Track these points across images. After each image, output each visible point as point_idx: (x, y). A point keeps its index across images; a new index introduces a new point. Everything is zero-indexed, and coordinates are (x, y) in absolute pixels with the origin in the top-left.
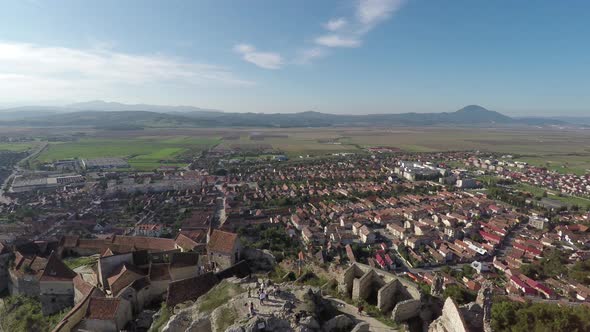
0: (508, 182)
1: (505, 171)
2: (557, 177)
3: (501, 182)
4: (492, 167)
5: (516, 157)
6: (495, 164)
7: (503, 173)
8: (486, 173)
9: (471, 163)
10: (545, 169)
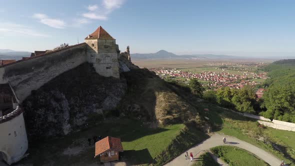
0: (173, 77)
1: (173, 74)
2: (191, 75)
3: (171, 77)
4: (168, 73)
5: (177, 69)
6: (170, 72)
7: (172, 75)
8: (166, 75)
9: (160, 72)
10: (187, 72)
